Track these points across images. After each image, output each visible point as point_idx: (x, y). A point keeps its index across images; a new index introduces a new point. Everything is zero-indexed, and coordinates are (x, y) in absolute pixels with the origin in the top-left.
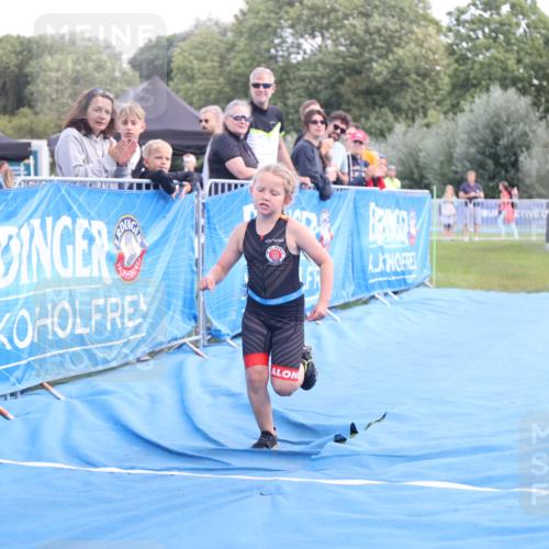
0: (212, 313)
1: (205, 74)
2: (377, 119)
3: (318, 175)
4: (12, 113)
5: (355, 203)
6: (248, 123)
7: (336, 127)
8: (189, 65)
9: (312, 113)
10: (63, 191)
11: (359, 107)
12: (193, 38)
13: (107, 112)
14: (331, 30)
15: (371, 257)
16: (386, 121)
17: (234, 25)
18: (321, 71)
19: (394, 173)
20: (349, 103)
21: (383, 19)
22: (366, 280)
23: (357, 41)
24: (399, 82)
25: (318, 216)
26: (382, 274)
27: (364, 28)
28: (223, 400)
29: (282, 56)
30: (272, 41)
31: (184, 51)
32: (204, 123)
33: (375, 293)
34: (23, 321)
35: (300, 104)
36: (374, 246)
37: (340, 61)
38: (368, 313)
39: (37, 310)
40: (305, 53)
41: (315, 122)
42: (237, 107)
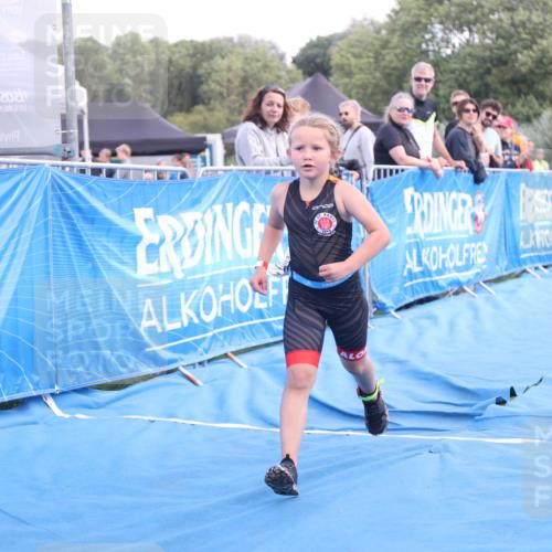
0: (377, 288)
1: (361, 69)
2: (523, 106)
3: (472, 160)
4: (188, 111)
5: (507, 185)
6: (411, 115)
7: (488, 114)
8: (347, 62)
9: (464, 102)
10: (241, 179)
11: (506, 95)
12: (351, 37)
13: (279, 106)
14: (478, 25)
15: (522, 234)
16: (531, 108)
17: (387, 23)
18: (470, 64)
19: (541, 156)
20: (495, 91)
21: (527, 13)
22: (517, 254)
23: (503, 33)
24: (543, 71)
25: (473, 197)
26: (533, 249)
27: (509, 22)
28: (391, 367)
29: (434, 51)
30: (423, 37)
31: (341, 50)
32: (344, 116)
33: (527, 268)
34: (208, 297)
35: (450, 94)
36: (525, 224)
37: (488, 53)
38: (520, 286)
39: (221, 287)
40: (454, 47)
41: (468, 111)
42: (401, 100)
